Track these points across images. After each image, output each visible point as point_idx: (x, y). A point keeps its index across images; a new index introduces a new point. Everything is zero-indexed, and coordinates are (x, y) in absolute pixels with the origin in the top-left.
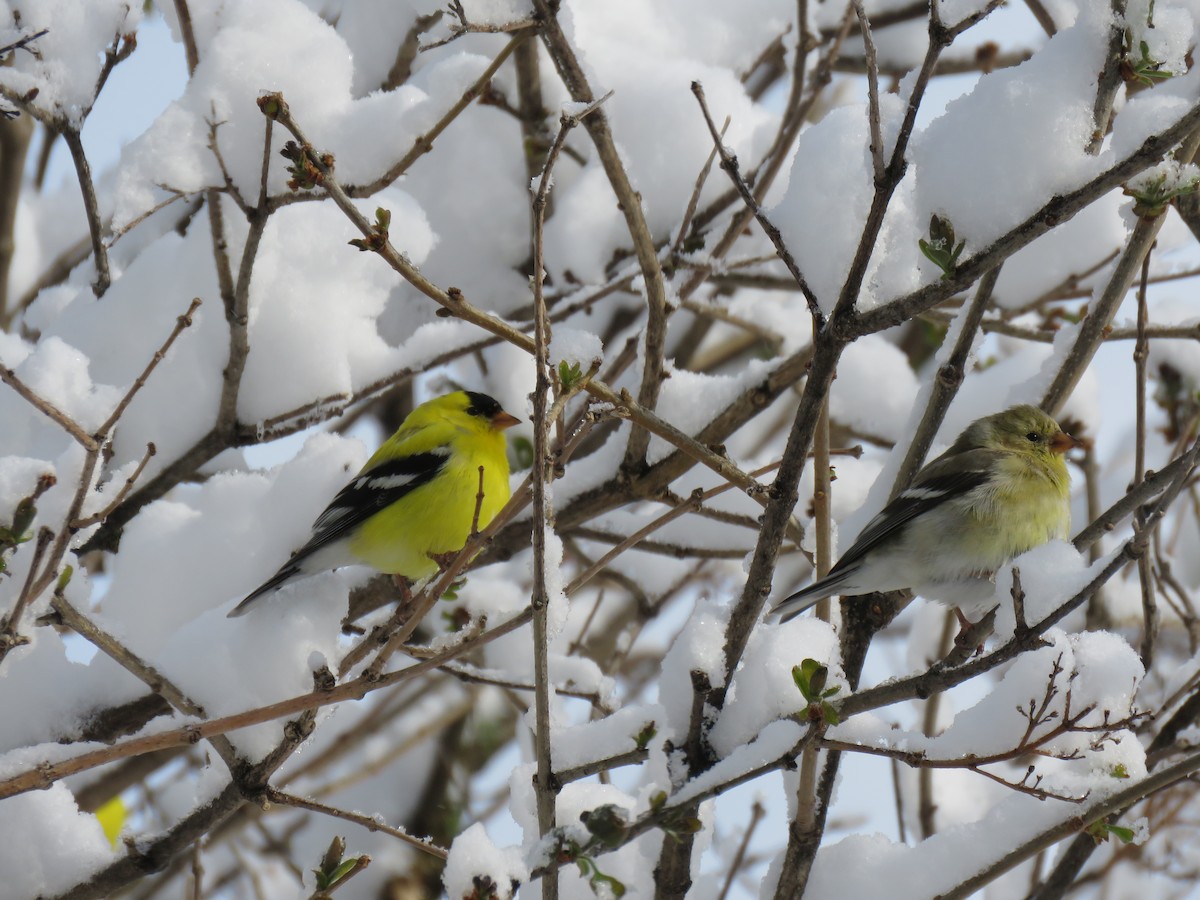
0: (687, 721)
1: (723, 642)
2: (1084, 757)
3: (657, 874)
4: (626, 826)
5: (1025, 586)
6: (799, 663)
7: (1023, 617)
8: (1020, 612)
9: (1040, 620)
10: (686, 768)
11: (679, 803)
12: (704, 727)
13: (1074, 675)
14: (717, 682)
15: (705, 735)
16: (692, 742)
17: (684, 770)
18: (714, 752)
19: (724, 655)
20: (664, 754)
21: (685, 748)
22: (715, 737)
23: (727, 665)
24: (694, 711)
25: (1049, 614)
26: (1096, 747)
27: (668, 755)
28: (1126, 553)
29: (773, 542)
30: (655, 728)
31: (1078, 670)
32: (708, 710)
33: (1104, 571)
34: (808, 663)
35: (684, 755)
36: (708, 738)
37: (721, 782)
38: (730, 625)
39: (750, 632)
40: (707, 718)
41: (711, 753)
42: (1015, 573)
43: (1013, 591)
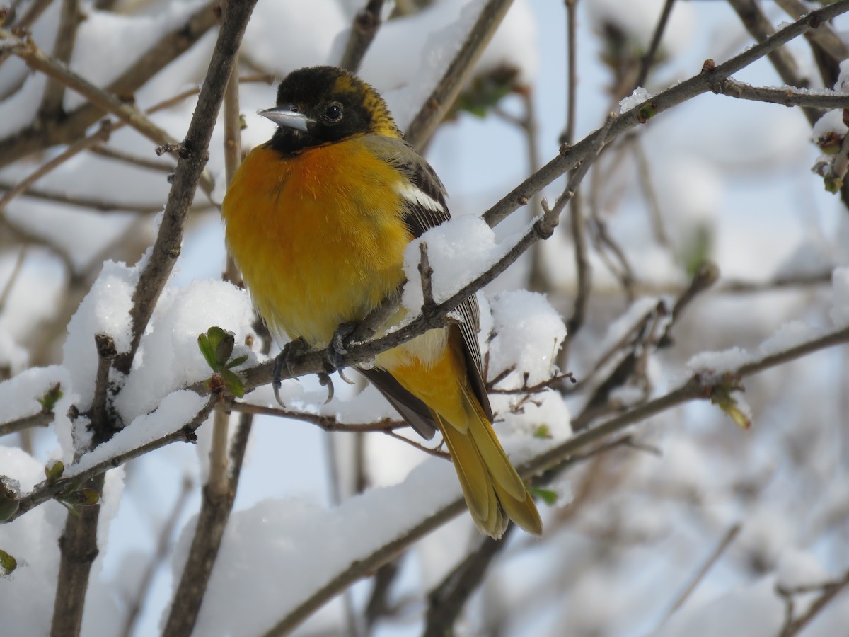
0: (92, 387)
1: (130, 305)
2: (503, 420)
3: (63, 542)
4: (17, 497)
5: (433, 262)
6: (205, 331)
7: (430, 293)
8: (427, 289)
9: (448, 297)
10: (91, 434)
11: (76, 474)
12: (109, 393)
13: (492, 336)
14: (122, 347)
15: (111, 401)
16: (97, 408)
17: (87, 437)
18: (121, 419)
19: (131, 319)
20: (68, 420)
21: (89, 414)
22: (121, 403)
23: (133, 329)
24: (99, 376)
25: (458, 292)
26: (517, 410)
27: (72, 421)
28: (535, 232)
29: (182, 202)
30: (61, 390)
31: (497, 331)
32: (114, 375)
33: (513, 249)
34: (215, 331)
35: (88, 422)
36: (114, 404)
37: (119, 453)
38: (138, 287)
39: (159, 296)
40: (113, 383)
41: (118, 420)
42: (423, 249)
43: (420, 267)
